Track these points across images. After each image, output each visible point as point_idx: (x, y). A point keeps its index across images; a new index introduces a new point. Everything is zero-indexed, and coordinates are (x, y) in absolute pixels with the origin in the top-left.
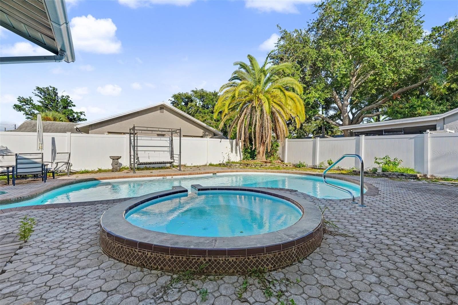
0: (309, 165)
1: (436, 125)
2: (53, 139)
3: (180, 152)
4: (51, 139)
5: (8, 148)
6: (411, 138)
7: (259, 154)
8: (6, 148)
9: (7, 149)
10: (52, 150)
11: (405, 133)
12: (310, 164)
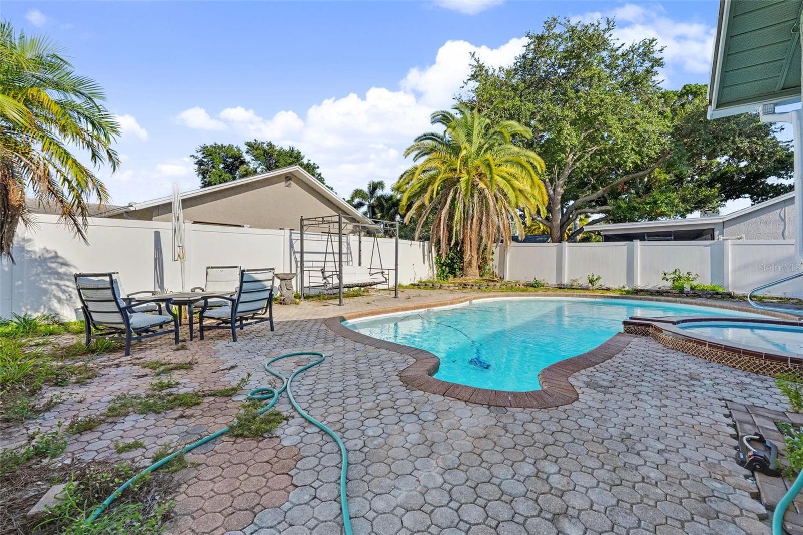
0: (549, 283)
1: (713, 229)
2: (157, 234)
3: (397, 265)
4: (153, 234)
5: (59, 254)
6: (706, 246)
7: (471, 267)
8: (53, 254)
9: (56, 257)
10: (155, 260)
11: (675, 239)
12: (553, 281)
